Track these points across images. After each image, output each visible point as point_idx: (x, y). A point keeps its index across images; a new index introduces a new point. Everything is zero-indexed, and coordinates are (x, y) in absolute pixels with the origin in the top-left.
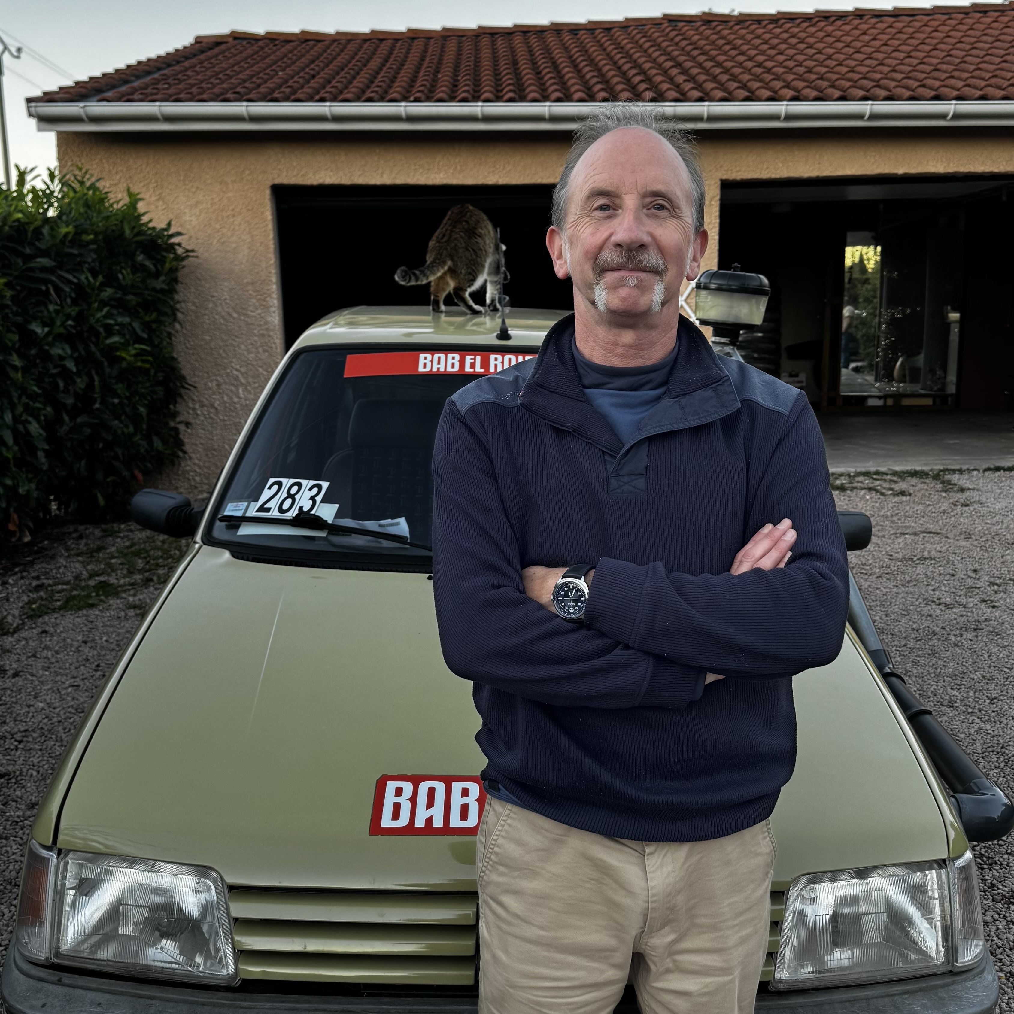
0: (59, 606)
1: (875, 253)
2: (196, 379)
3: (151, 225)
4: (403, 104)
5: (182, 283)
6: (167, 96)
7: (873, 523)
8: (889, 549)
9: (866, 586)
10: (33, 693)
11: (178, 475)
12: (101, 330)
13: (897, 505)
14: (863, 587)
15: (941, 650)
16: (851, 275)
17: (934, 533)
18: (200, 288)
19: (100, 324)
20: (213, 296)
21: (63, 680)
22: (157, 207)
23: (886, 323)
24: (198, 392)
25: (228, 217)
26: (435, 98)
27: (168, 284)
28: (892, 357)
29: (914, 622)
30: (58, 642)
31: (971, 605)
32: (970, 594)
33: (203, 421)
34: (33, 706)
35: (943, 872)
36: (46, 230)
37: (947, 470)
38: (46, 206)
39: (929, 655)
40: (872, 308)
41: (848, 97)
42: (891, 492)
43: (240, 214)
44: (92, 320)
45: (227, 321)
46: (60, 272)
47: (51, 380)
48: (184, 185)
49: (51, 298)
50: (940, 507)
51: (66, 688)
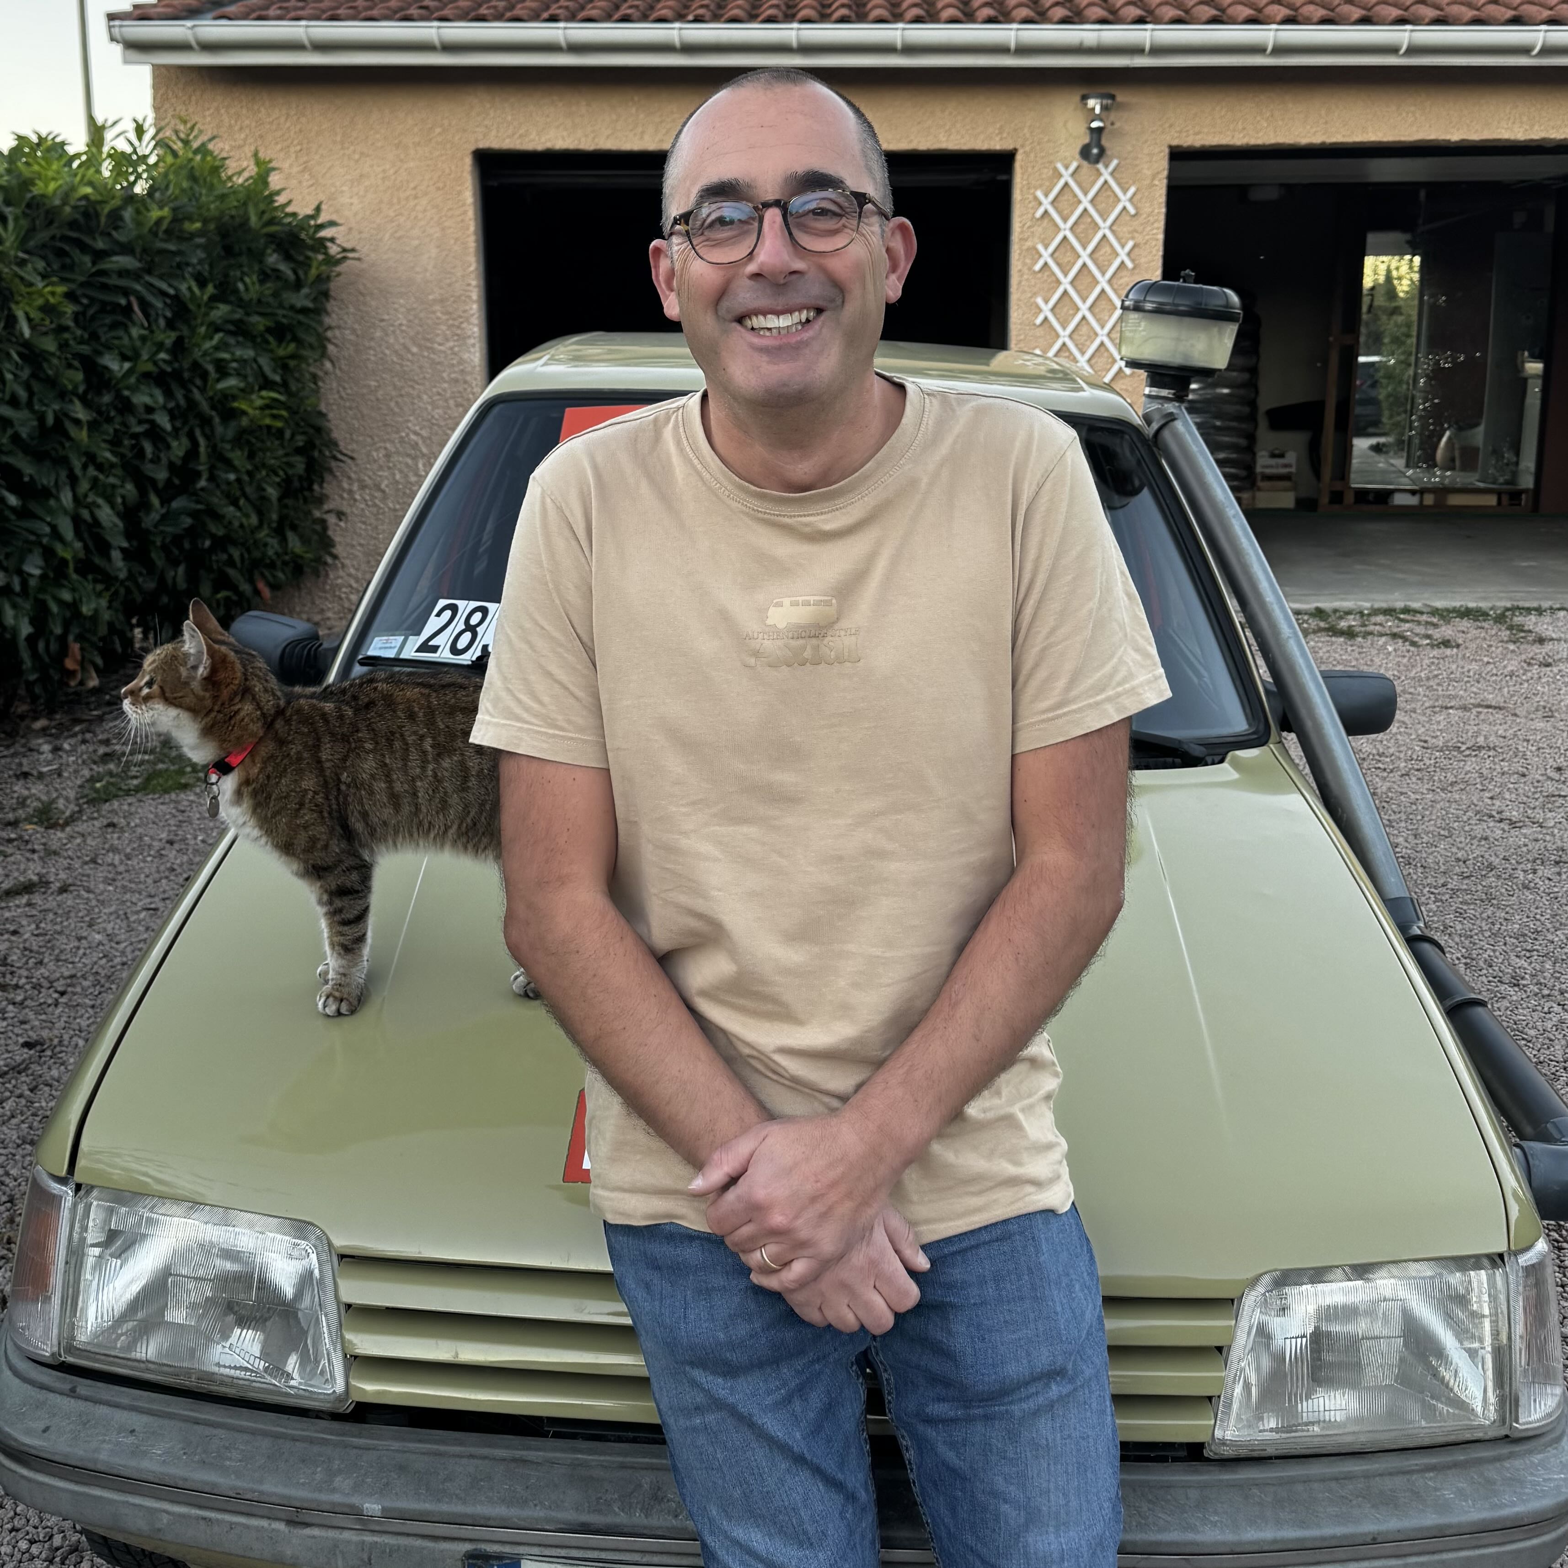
0: (136, 786)
1: (1411, 268)
2: (354, 446)
3: (289, 210)
4: (677, 25)
5: (335, 299)
6: (318, 12)
7: (1399, 689)
8: (1422, 730)
9: (1384, 789)
10: (87, 919)
11: (325, 591)
12: (210, 368)
13: (1436, 661)
14: (1379, 791)
15: (1502, 894)
16: (1372, 300)
17: (1495, 708)
18: (362, 307)
19: (208, 358)
20: (382, 320)
21: (134, 900)
22: (300, 182)
23: (1427, 376)
24: (357, 465)
25: (407, 199)
26: (726, 16)
27: (315, 300)
28: (1434, 430)
29: (1458, 848)
30: (130, 841)
31: (1552, 824)
32: (1550, 806)
33: (363, 510)
34: (85, 938)
35: (1499, 1273)
36: (128, 214)
37: (1518, 608)
38: (132, 178)
39: (1482, 901)
40: (1404, 353)
41: (1375, 19)
42: (1428, 641)
43: (426, 194)
44: (197, 354)
45: (401, 357)
46: (148, 278)
47: (133, 442)
48: (342, 148)
49: (134, 316)
50: (1505, 667)
51: (138, 913)
